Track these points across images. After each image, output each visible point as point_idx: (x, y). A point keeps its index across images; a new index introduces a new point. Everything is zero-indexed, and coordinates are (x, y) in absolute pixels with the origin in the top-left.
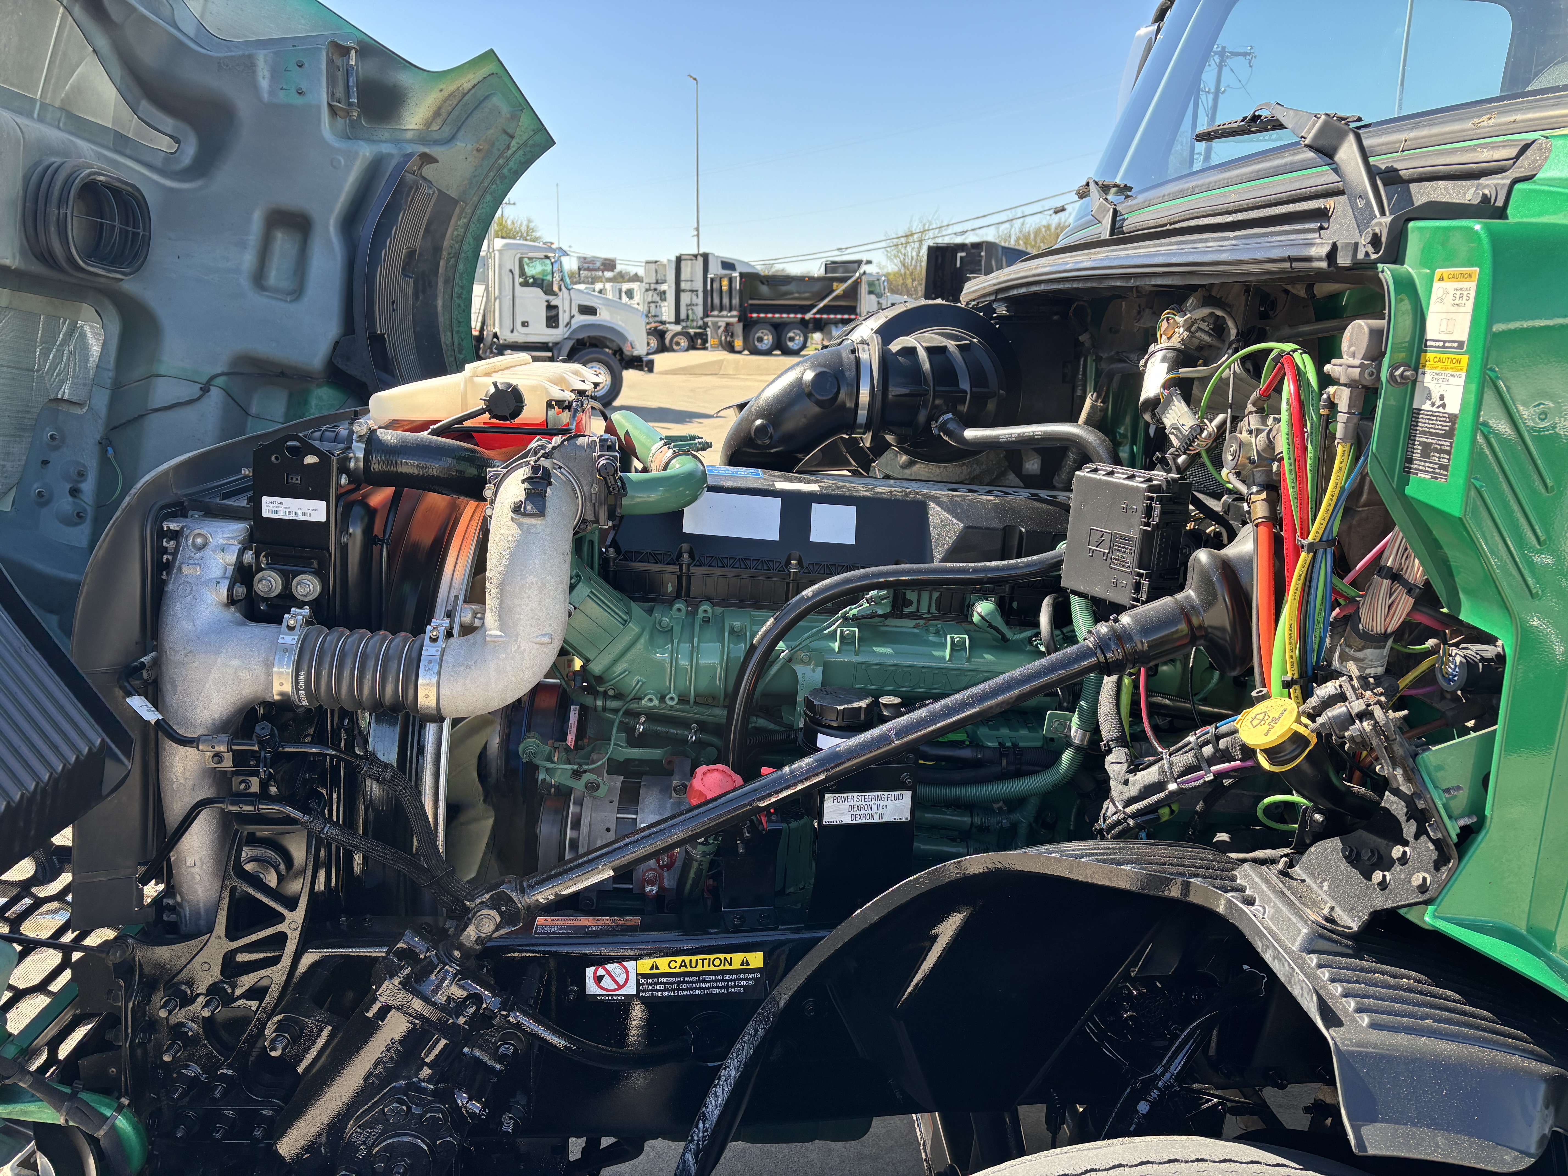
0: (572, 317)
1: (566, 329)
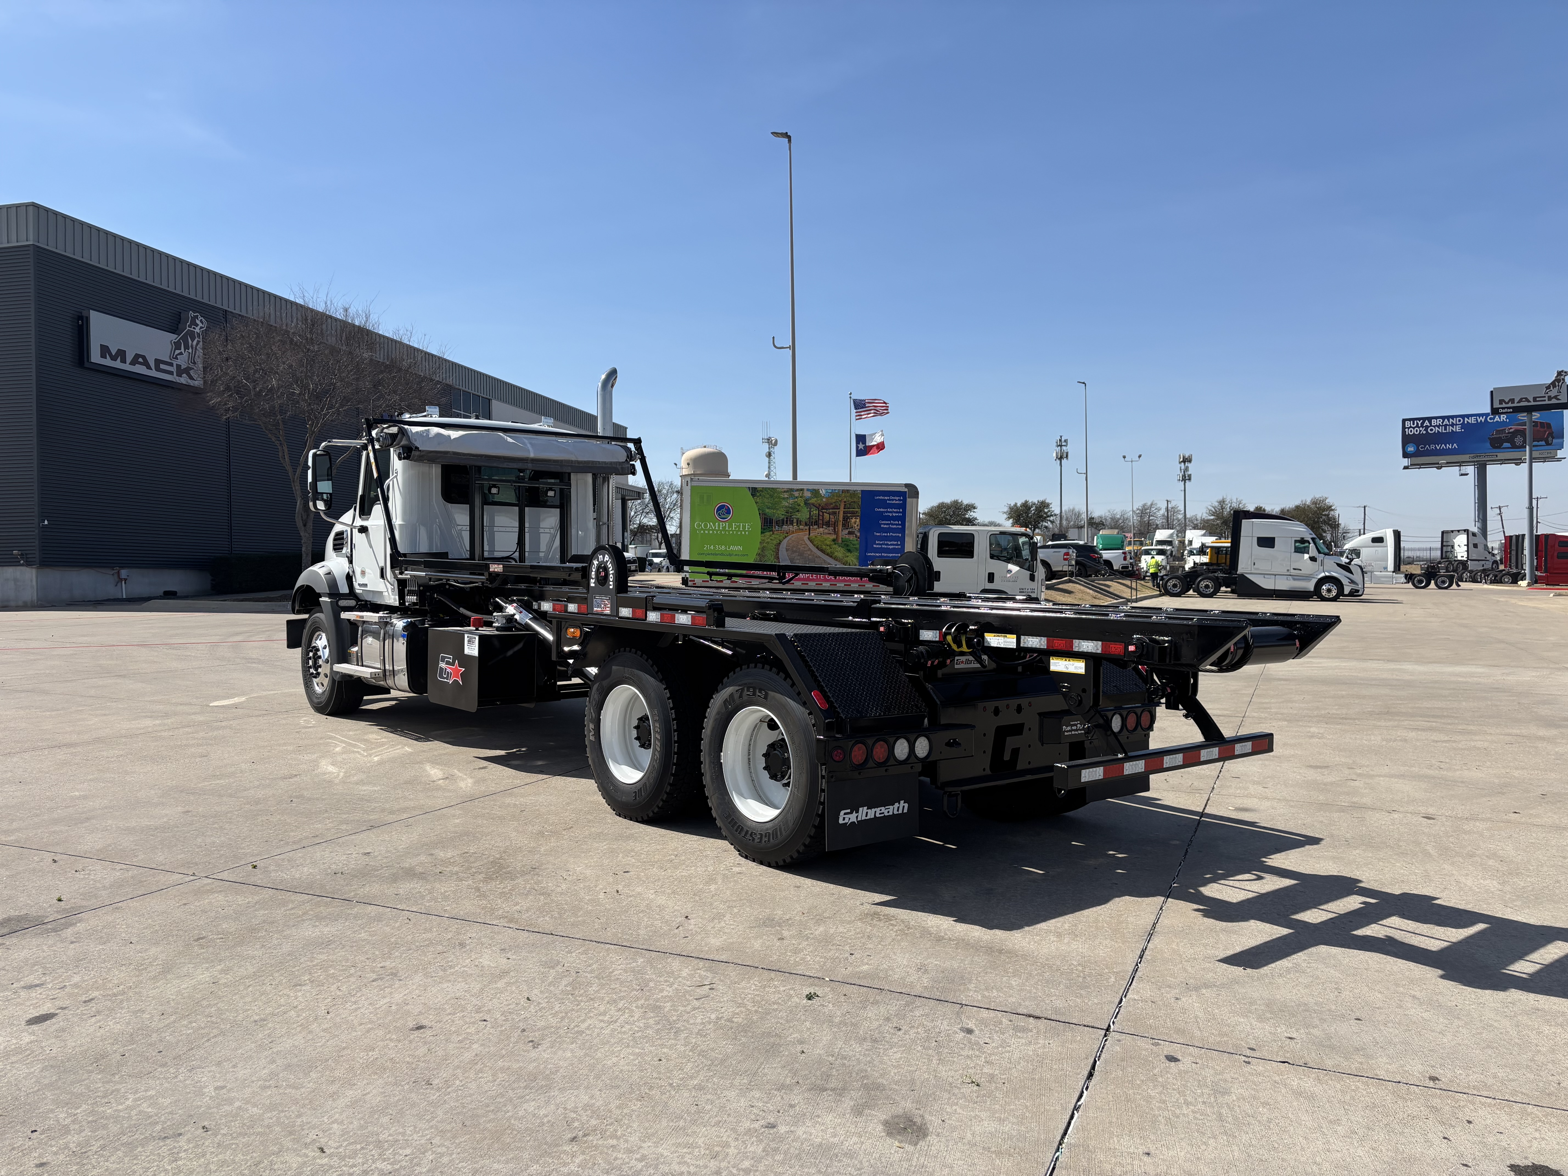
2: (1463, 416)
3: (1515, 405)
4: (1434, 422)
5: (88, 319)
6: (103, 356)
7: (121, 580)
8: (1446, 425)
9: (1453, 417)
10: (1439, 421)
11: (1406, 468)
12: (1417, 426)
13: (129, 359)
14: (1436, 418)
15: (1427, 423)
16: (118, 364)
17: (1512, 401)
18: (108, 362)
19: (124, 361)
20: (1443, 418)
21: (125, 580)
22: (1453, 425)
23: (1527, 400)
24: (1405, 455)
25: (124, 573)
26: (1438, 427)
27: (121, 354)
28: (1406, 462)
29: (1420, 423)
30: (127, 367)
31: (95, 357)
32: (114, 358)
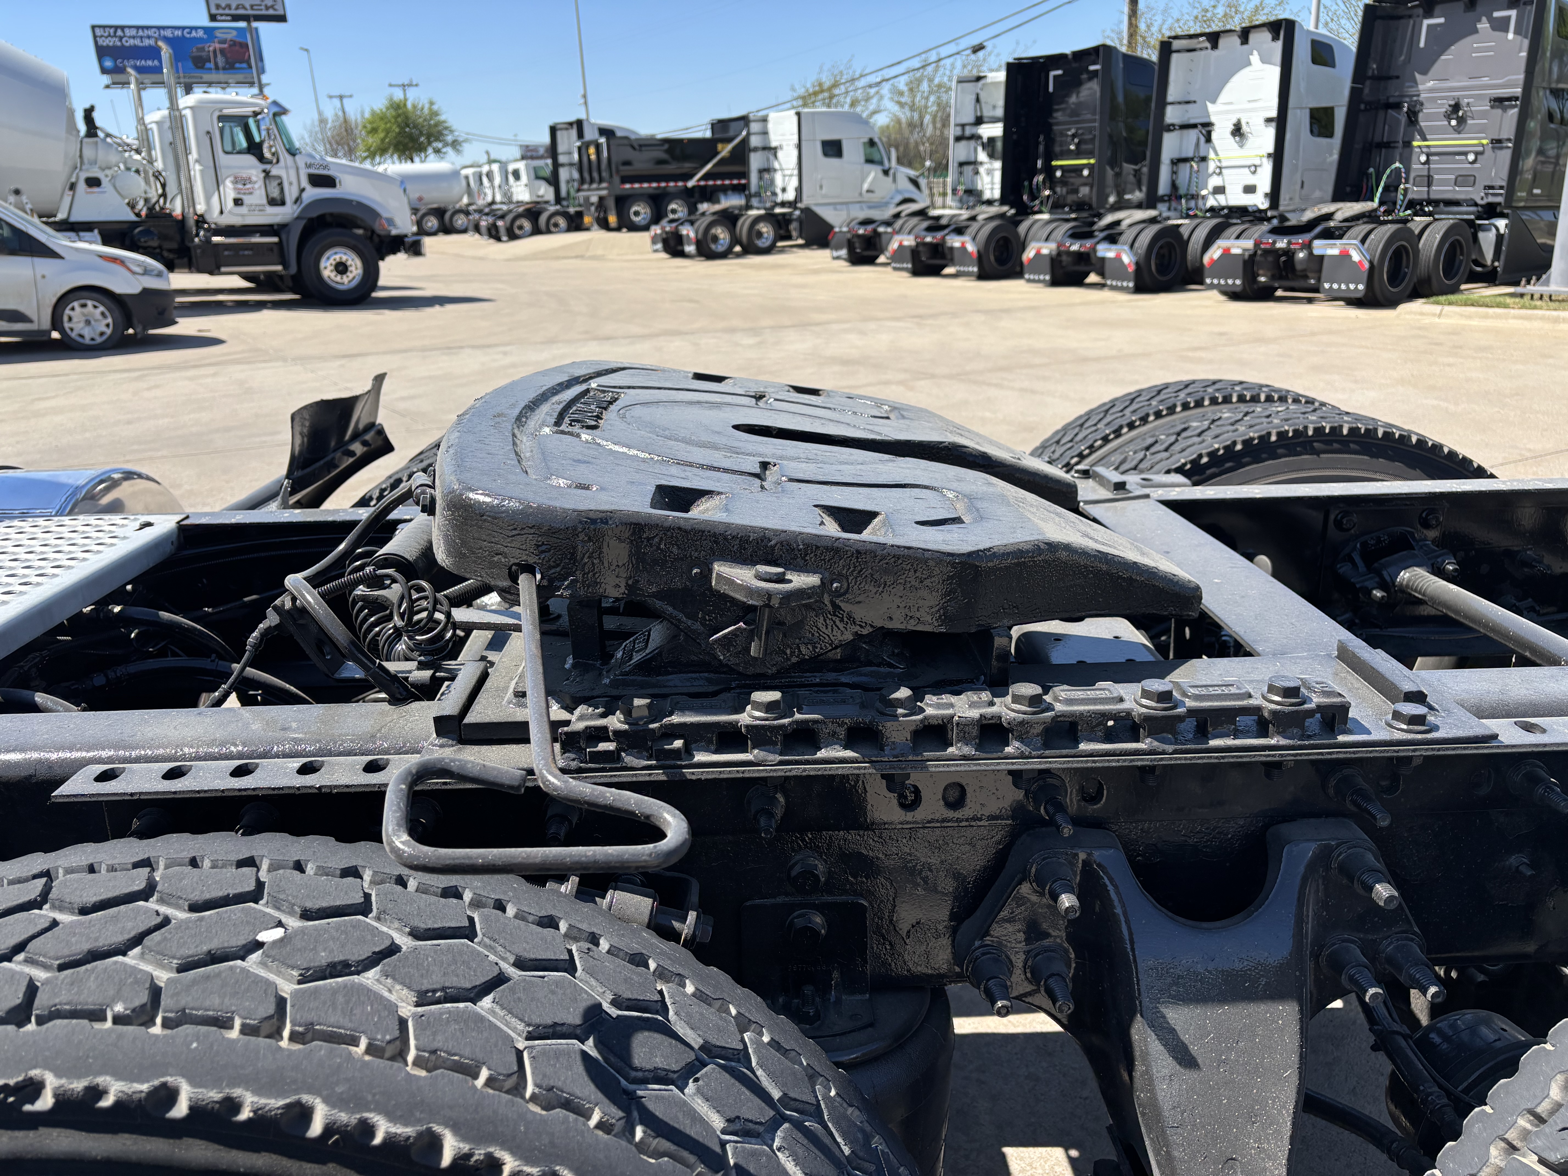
0: (303, 190)
1: (295, 207)
2: (159, 28)
3: (233, 12)
4: (127, 31)
8: (141, 37)
9: (148, 28)
10: (133, 32)
11: (107, 87)
12: (109, 35)
14: (130, 27)
15: (119, 33)
17: (229, 6)
20: (138, 28)
22: (149, 37)
23: (244, 8)
24: (104, 71)
26: (134, 37)
28: (106, 79)
29: (112, 31)
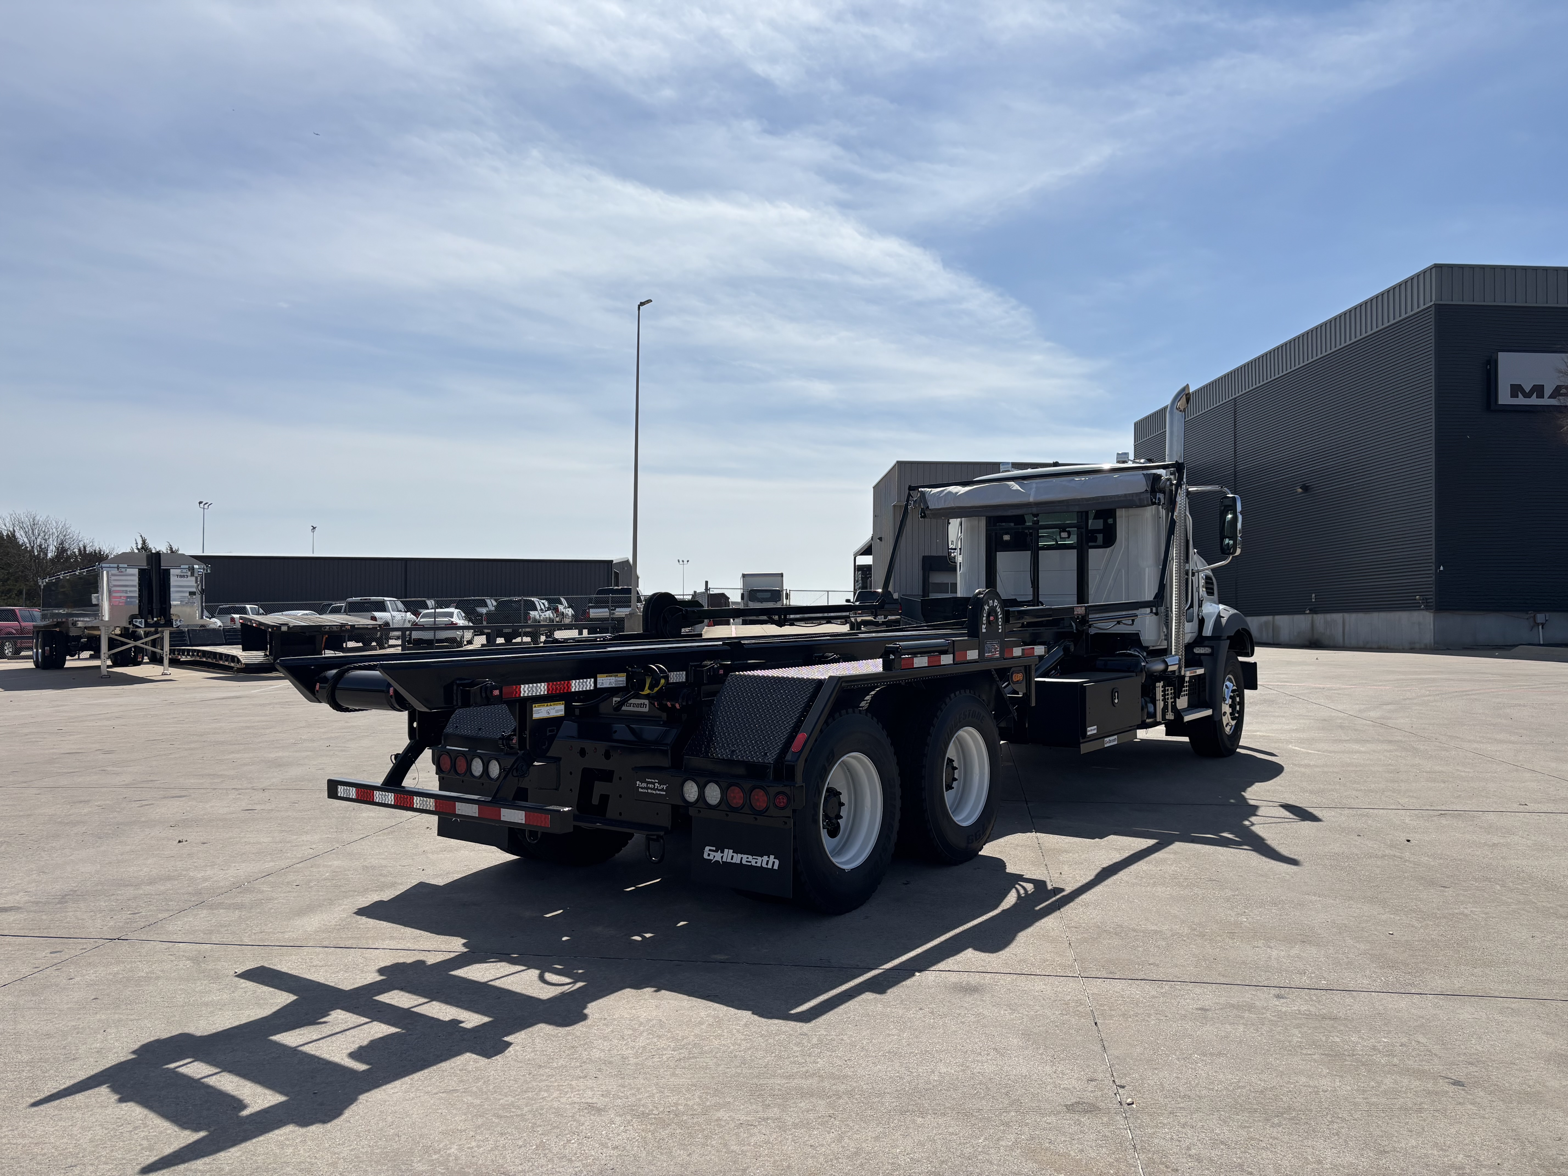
5: (1496, 362)
6: (1514, 395)
7: (1538, 625)
13: (1548, 392)
16: (1534, 401)
18: (1521, 401)
19: (1541, 395)
21: (1543, 625)
25: (1540, 618)
27: (1538, 390)
30: (1546, 401)
31: (1504, 398)
32: (1527, 395)
